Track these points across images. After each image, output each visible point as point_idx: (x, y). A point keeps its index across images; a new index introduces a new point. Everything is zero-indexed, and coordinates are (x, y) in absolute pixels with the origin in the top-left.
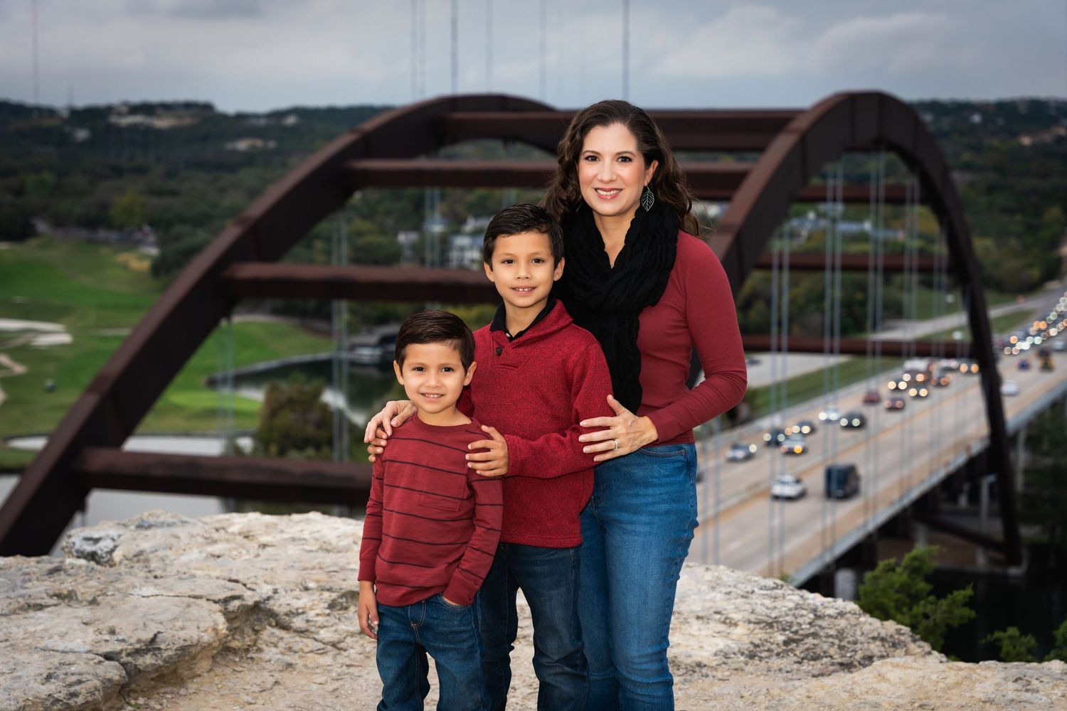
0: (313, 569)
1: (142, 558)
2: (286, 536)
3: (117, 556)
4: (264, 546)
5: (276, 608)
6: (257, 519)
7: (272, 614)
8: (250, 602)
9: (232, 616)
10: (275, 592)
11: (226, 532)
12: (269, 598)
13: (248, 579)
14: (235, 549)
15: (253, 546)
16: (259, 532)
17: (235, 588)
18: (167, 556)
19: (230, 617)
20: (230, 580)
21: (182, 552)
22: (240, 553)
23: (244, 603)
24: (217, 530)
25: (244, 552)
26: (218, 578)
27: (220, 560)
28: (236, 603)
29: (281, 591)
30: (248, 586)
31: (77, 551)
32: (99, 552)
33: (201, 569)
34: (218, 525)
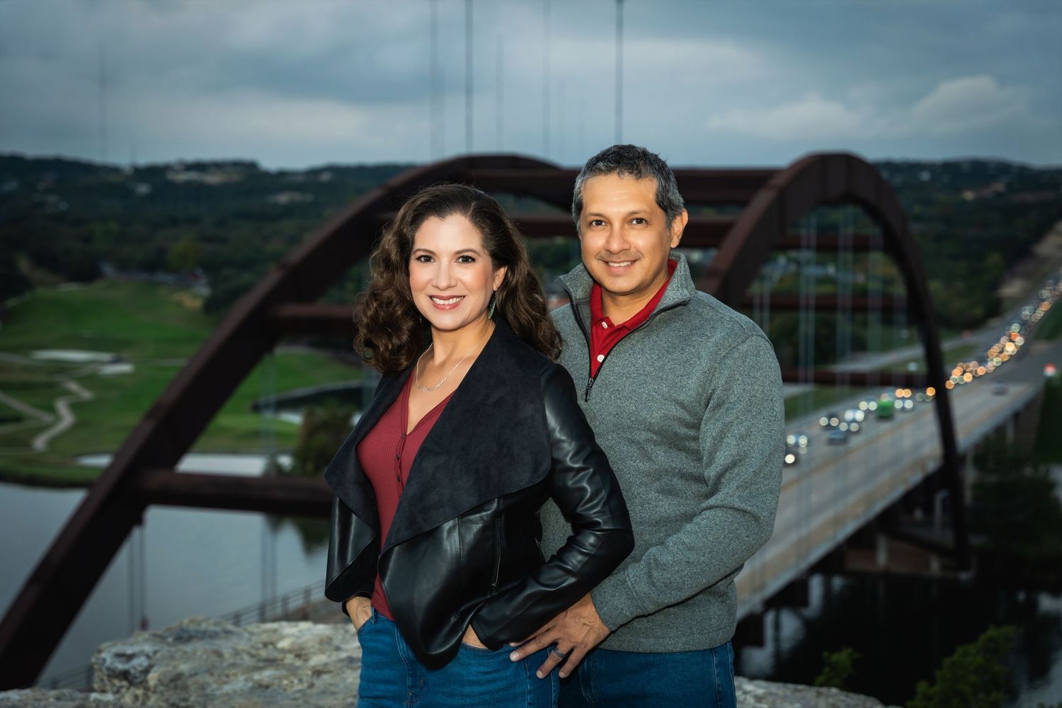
1: (179, 683)
2: (343, 655)
3: (153, 678)
6: (309, 630)
11: (275, 648)
14: (286, 678)
16: (312, 650)
18: (208, 684)
21: (224, 679)
22: (292, 682)
24: (265, 645)
25: (296, 681)
27: (268, 692)
31: (108, 669)
32: (132, 671)
34: (265, 637)
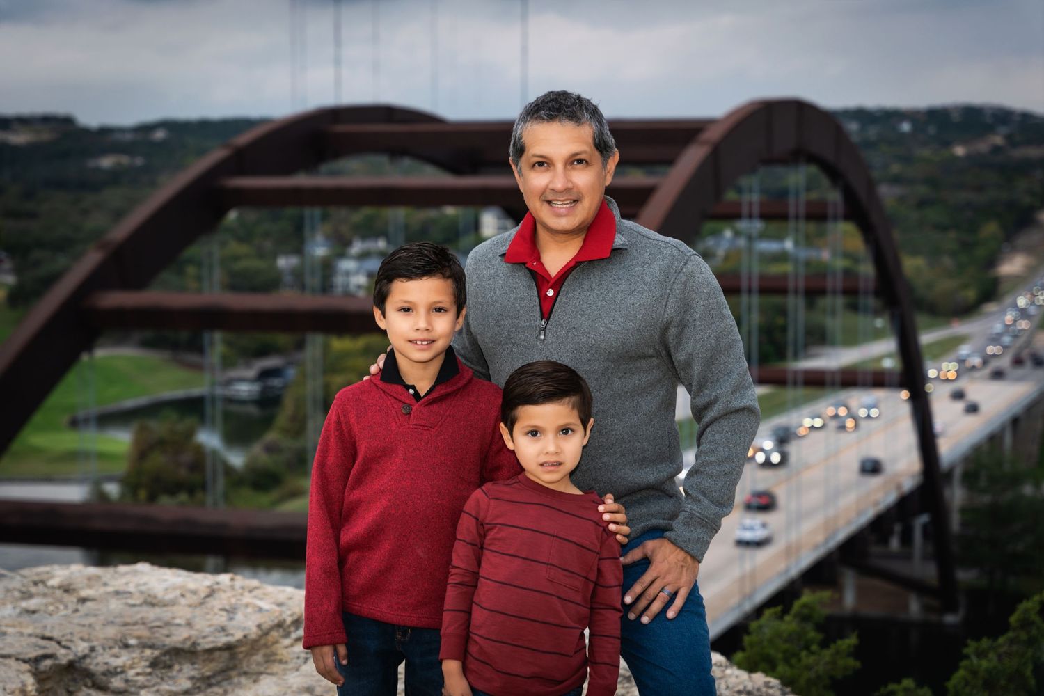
0: (135, 624)
2: (110, 589)
4: (83, 600)
5: (92, 667)
6: (80, 571)
7: (88, 674)
8: (64, 661)
9: (44, 676)
10: (92, 649)
11: (45, 585)
12: (85, 657)
13: (63, 636)
14: (52, 604)
15: (71, 600)
16: (80, 585)
17: (48, 646)
19: (40, 677)
20: (44, 638)
22: (57, 608)
23: (57, 662)
24: (36, 583)
25: (61, 607)
26: (30, 635)
27: (36, 616)
28: (48, 663)
29: (100, 650)
30: (63, 643)
33: (13, 626)
34: (36, 578)
